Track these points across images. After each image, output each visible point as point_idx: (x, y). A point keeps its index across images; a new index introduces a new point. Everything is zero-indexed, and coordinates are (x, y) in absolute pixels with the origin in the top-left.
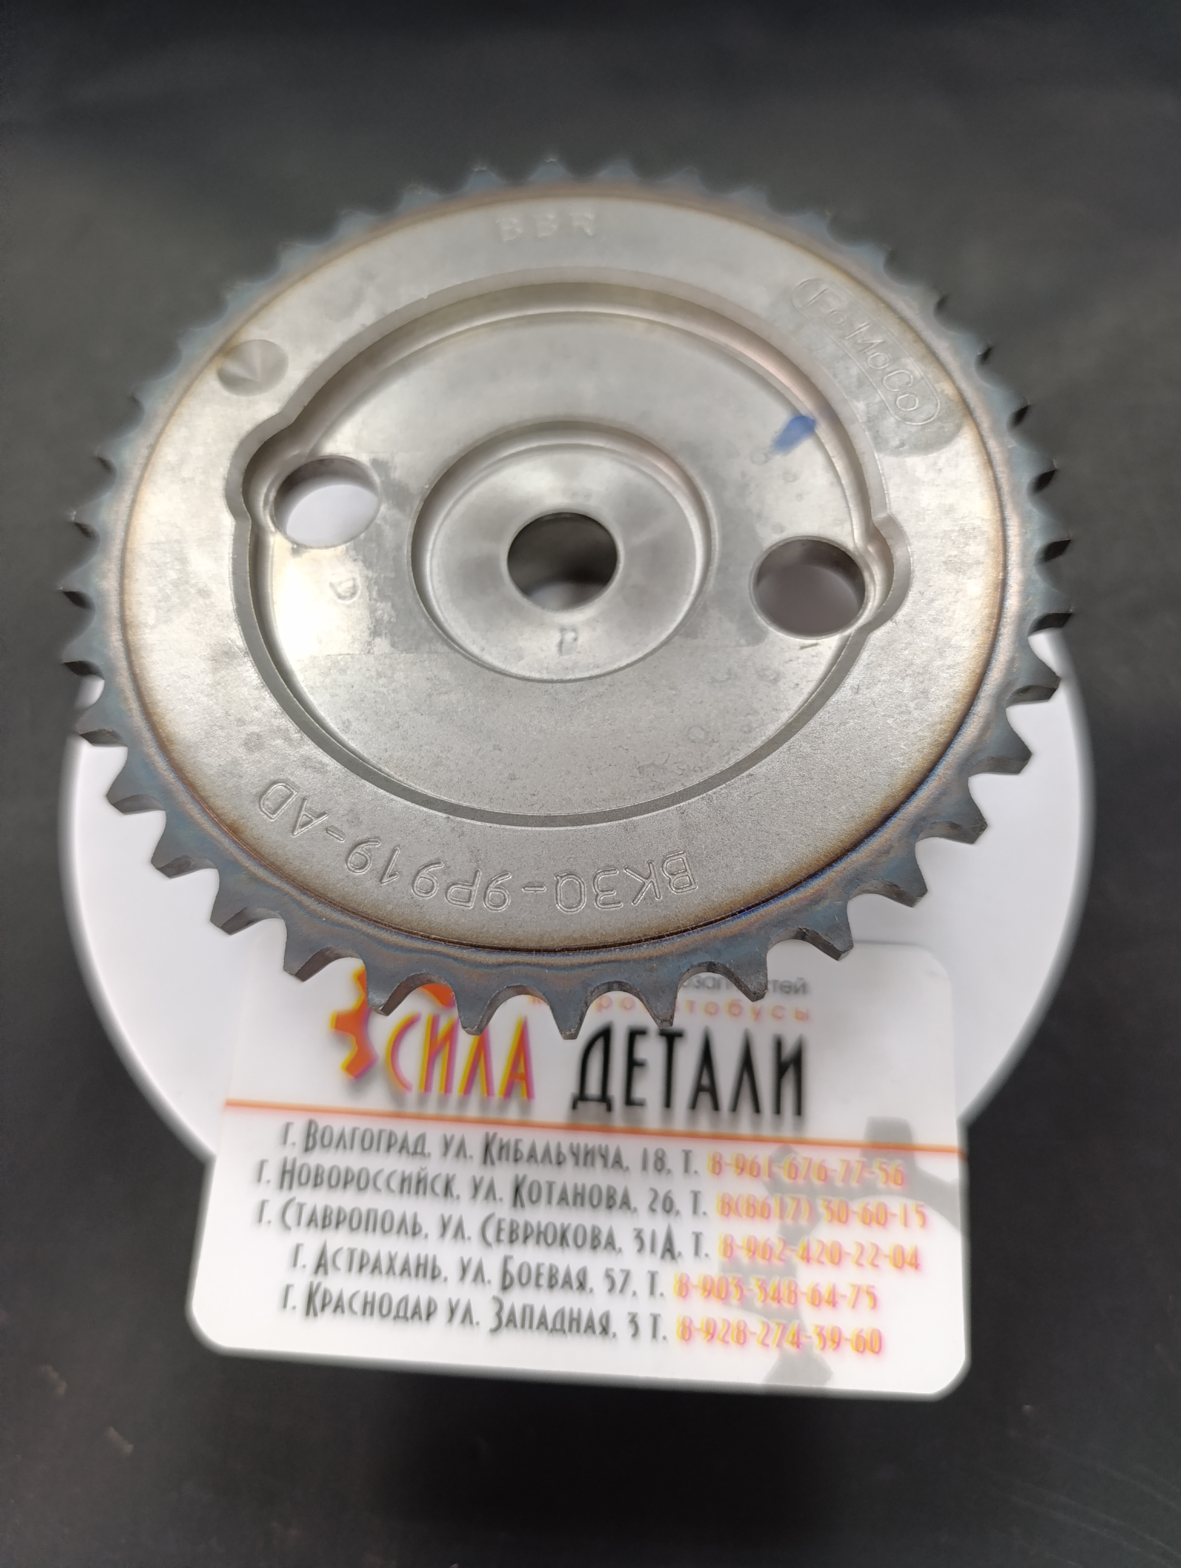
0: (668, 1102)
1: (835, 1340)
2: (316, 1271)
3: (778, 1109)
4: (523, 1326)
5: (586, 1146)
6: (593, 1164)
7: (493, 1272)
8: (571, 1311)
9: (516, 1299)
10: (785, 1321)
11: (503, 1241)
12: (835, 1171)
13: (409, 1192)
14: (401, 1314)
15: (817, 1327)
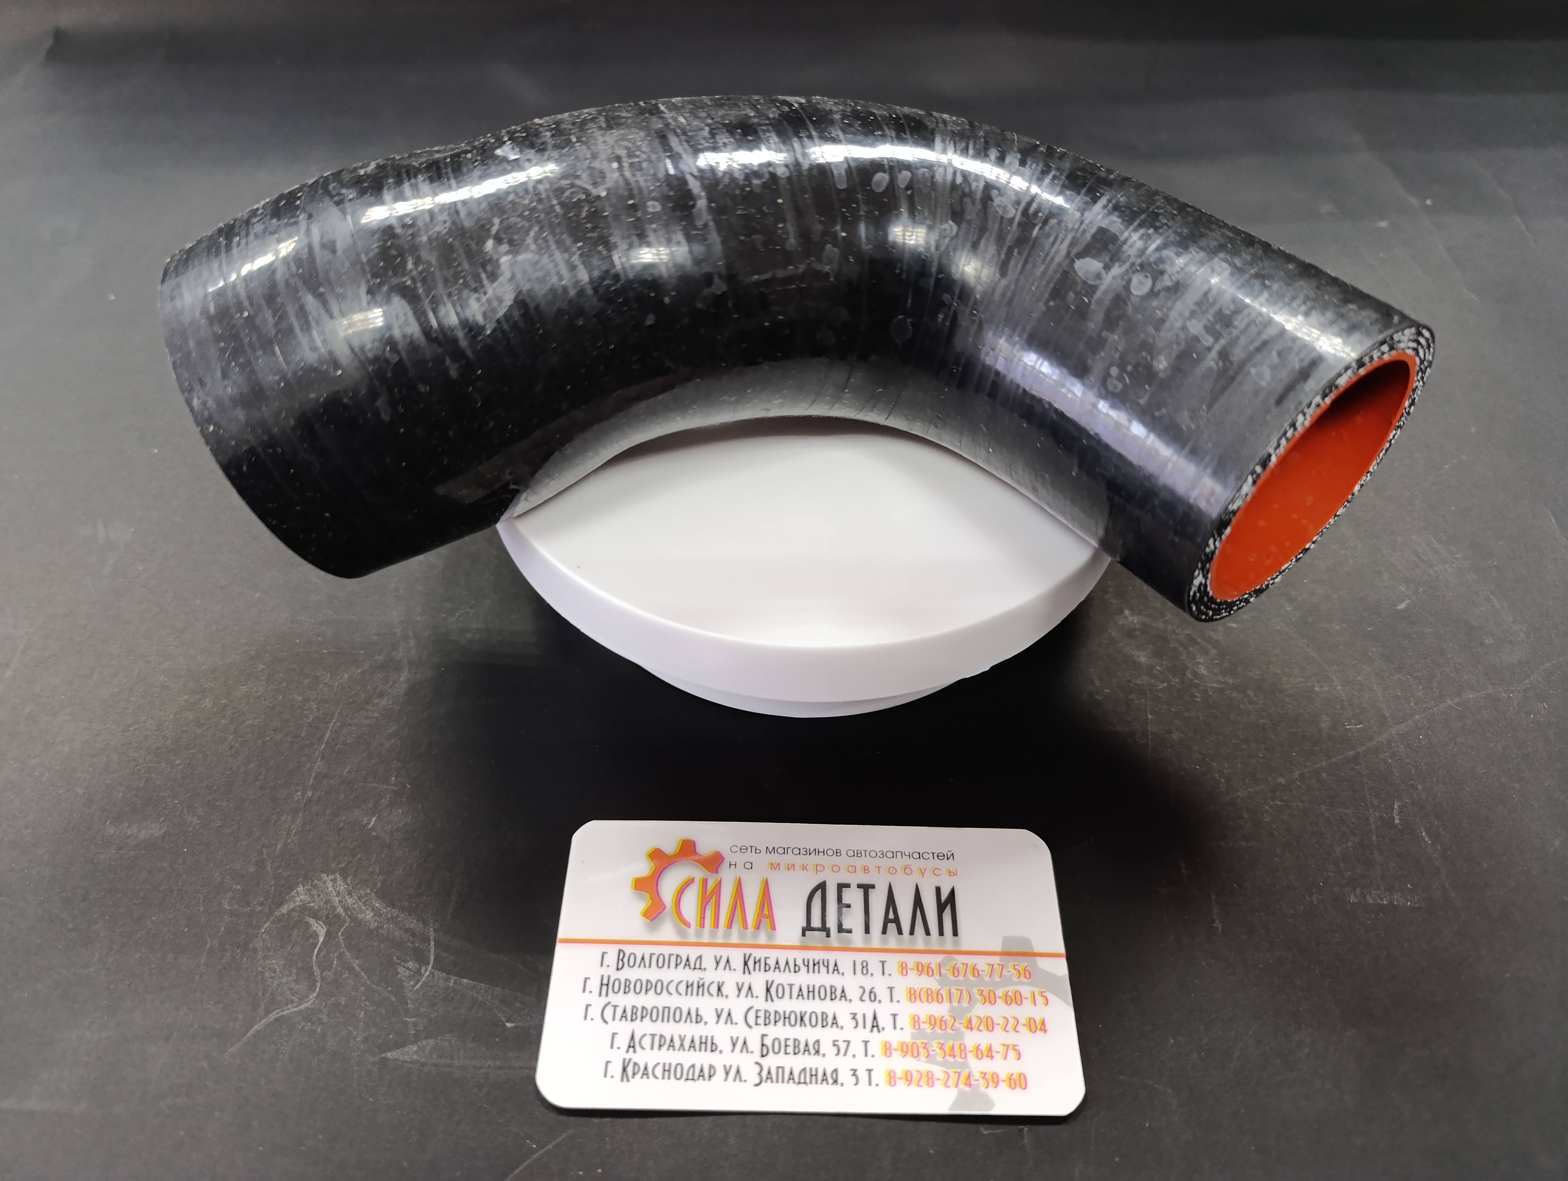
0: (867, 930)
1: (994, 1080)
2: (627, 1051)
3: (941, 933)
4: (777, 1082)
5: (814, 960)
6: (819, 972)
7: (754, 1045)
8: (811, 1069)
9: (772, 1061)
10: (959, 1070)
11: (760, 1024)
12: (984, 971)
13: (692, 994)
14: (690, 1077)
15: (982, 1073)
